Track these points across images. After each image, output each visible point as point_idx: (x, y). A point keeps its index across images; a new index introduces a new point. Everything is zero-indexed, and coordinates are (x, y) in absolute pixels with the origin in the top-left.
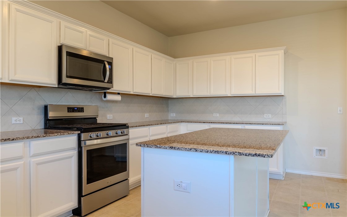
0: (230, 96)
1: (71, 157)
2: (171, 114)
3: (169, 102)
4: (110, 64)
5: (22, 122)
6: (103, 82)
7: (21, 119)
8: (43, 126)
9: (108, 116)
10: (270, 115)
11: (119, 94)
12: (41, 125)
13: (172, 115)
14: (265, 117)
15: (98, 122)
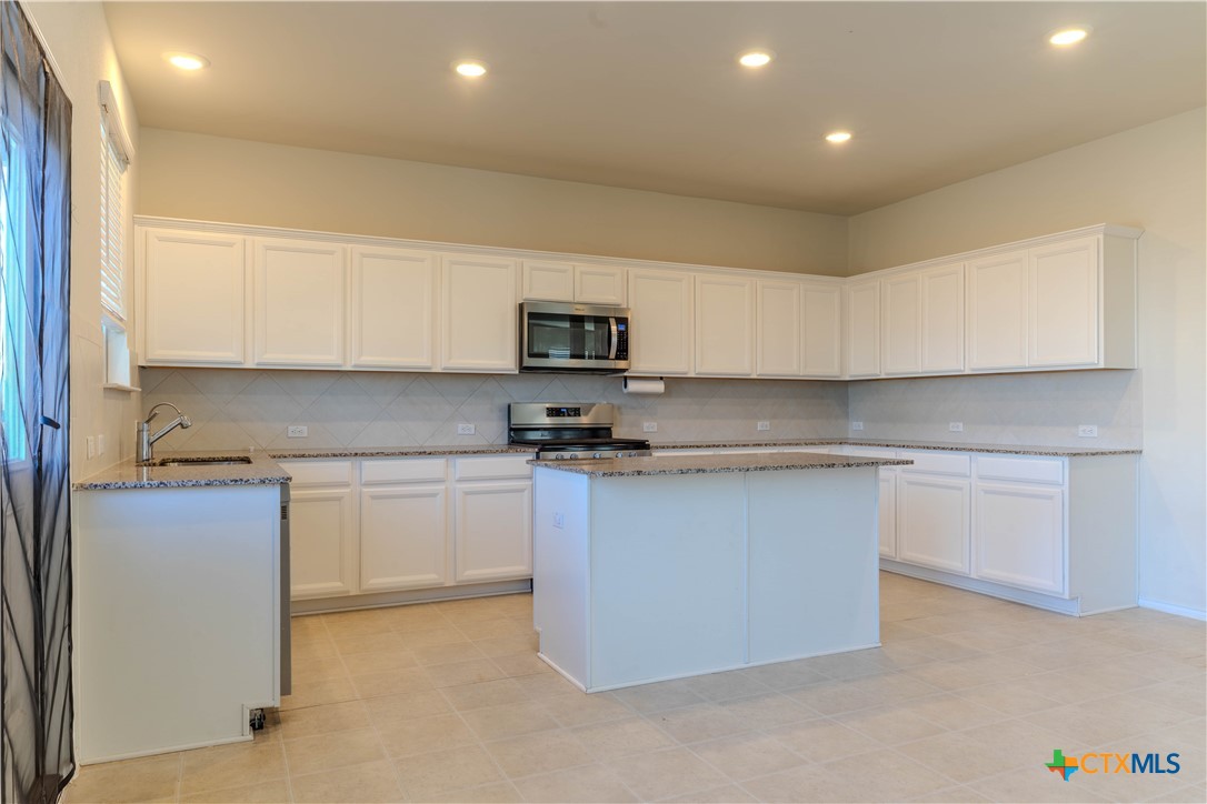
0: (970, 373)
1: (523, 490)
2: (855, 423)
3: (850, 389)
4: (622, 321)
5: (473, 432)
6: (607, 358)
7: (472, 426)
8: (506, 442)
9: (646, 424)
10: (1095, 428)
11: (661, 378)
12: (505, 440)
13: (856, 427)
14: (1081, 434)
15: (615, 436)
